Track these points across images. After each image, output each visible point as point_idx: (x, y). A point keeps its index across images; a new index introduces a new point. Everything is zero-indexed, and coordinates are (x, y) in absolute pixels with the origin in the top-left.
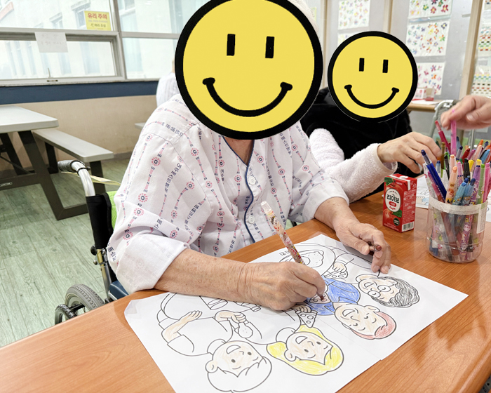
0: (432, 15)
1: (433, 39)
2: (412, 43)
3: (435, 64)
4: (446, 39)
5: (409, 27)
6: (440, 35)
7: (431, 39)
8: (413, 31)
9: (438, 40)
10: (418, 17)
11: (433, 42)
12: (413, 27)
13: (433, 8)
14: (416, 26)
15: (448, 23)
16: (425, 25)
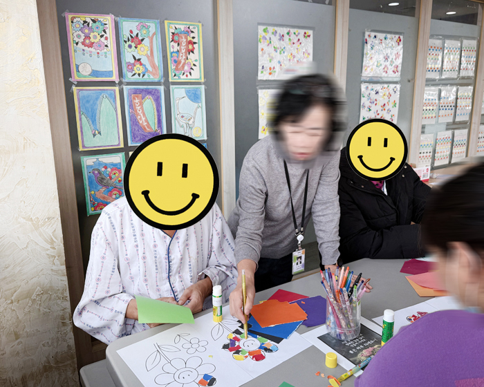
0: (384, 74)
1: (386, 104)
2: (366, 108)
4: (397, 105)
5: (363, 86)
6: (392, 99)
7: (384, 105)
8: (367, 93)
9: (390, 106)
10: (371, 75)
11: (387, 107)
12: (367, 88)
13: (386, 66)
14: (370, 86)
15: (398, 86)
16: (378, 87)
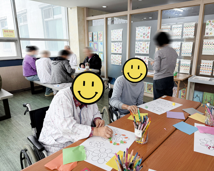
0: (143, 39)
2: (137, 48)
3: (145, 57)
4: (149, 48)
5: (136, 42)
6: (146, 46)
7: (144, 48)
8: (138, 44)
10: (139, 39)
13: (144, 36)
14: (139, 42)
15: (149, 42)
16: (141, 42)
